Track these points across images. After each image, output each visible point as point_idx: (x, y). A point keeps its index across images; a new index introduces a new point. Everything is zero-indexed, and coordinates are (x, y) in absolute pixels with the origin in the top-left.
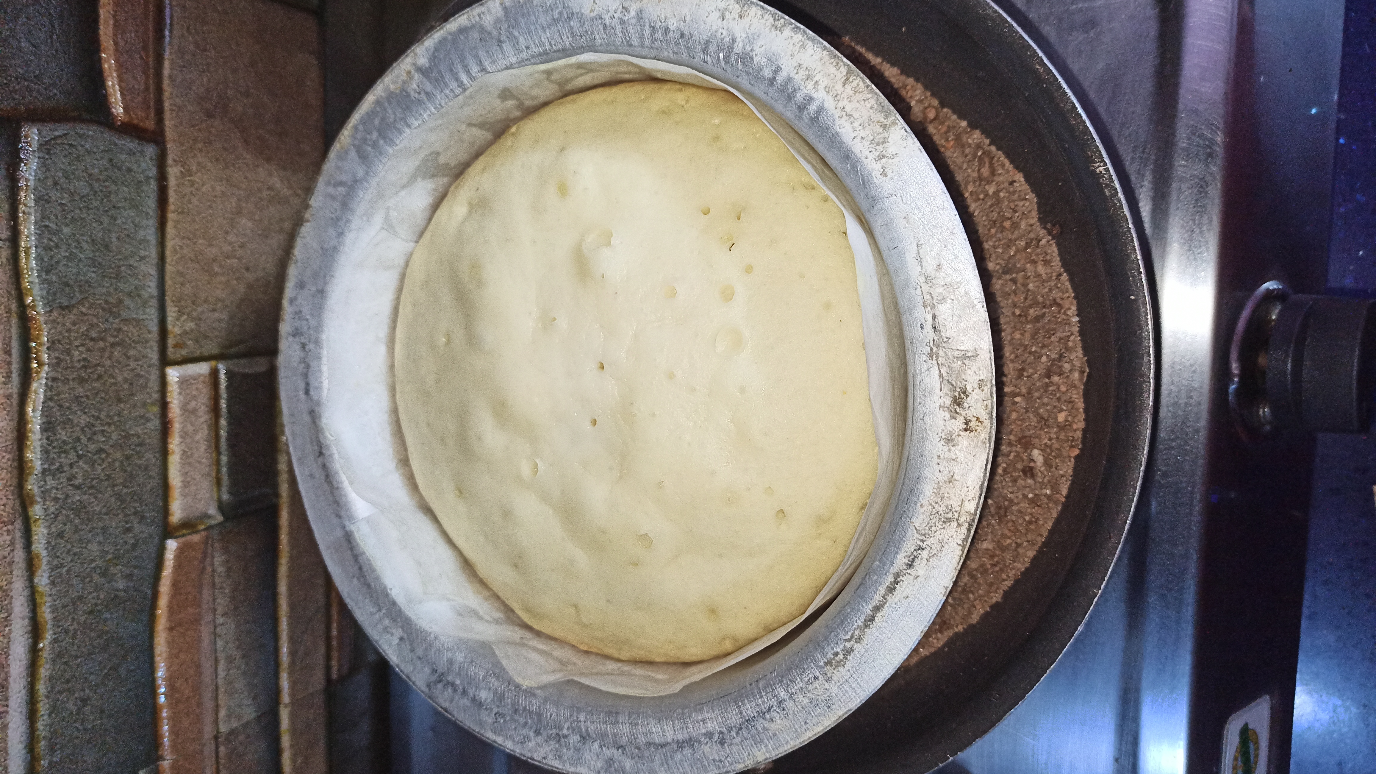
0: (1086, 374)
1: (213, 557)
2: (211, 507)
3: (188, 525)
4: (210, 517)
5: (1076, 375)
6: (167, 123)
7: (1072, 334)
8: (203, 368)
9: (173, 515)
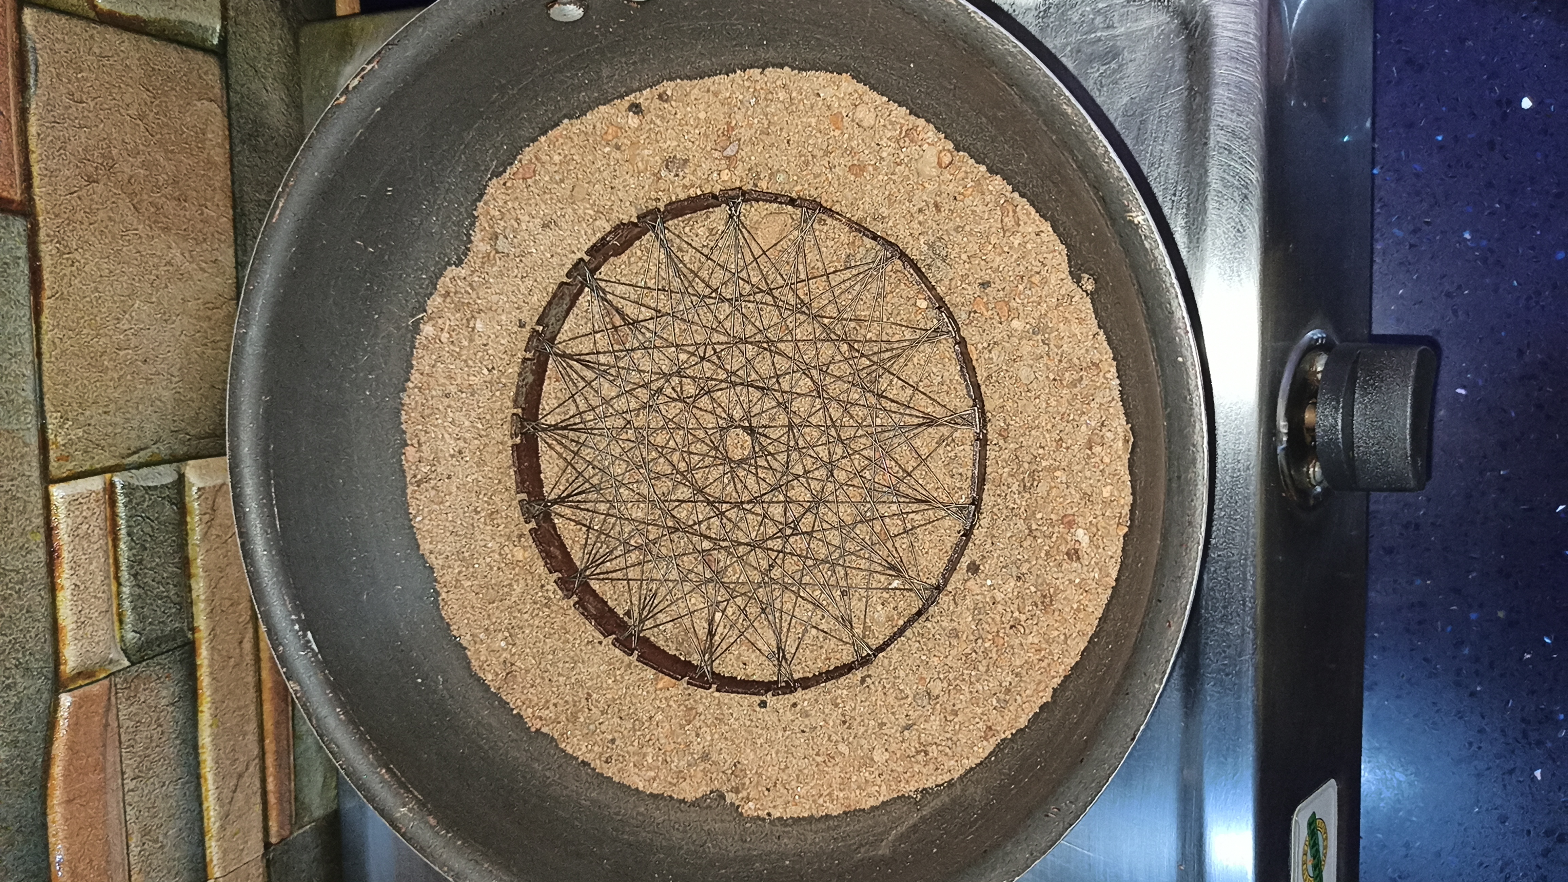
0: (1130, 443)
1: (118, 710)
2: (113, 650)
3: (86, 674)
4: (111, 661)
5: (1120, 444)
6: (37, 190)
7: (1113, 399)
8: (96, 484)
9: (65, 663)
